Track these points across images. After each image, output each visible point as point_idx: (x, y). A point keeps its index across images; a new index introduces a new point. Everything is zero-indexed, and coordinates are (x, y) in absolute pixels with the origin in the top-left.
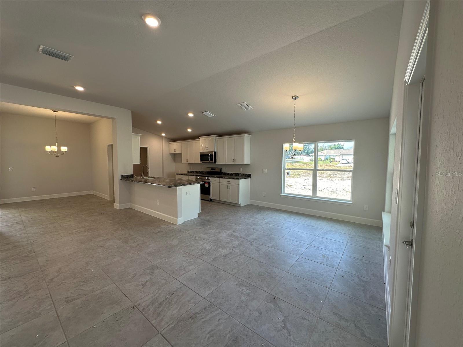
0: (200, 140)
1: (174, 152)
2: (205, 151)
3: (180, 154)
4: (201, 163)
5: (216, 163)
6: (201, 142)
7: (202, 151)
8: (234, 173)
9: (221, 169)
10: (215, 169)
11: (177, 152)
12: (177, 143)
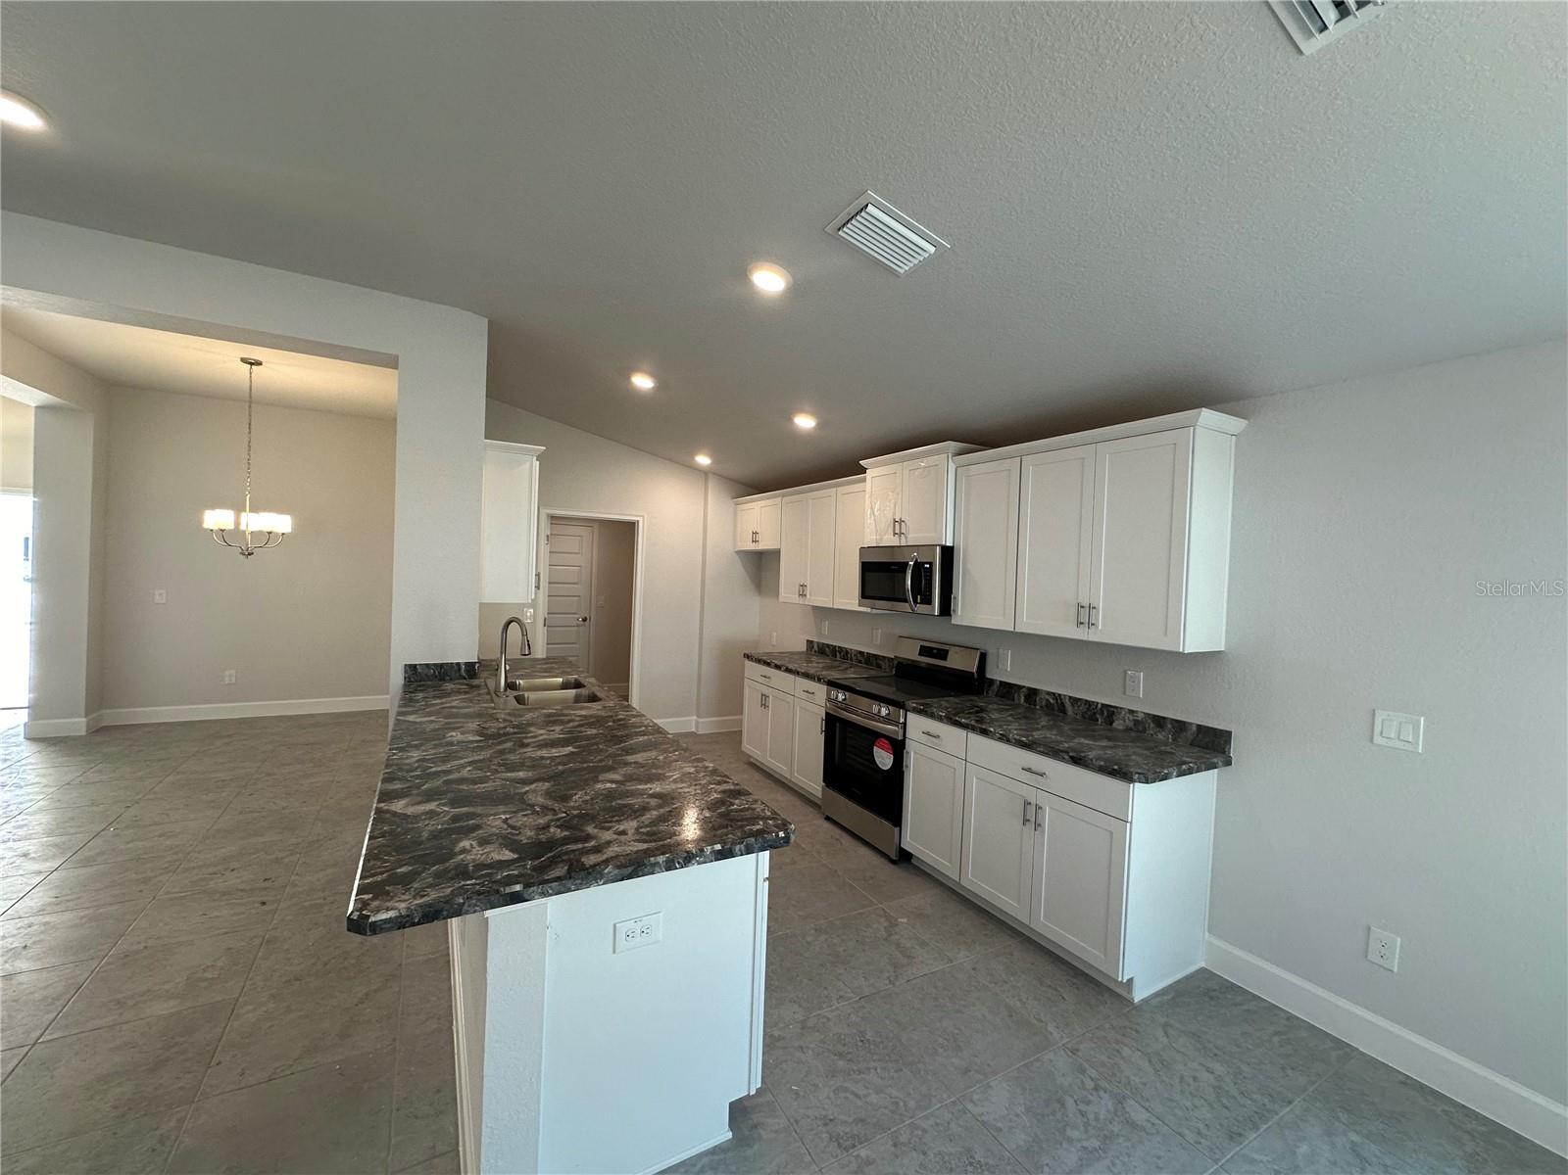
0: (864, 480)
1: (752, 547)
2: (890, 540)
3: (774, 555)
4: (869, 610)
5: (953, 622)
6: (868, 490)
7: (870, 540)
8: (1075, 701)
9: (983, 657)
10: (943, 654)
11: (764, 545)
12: (763, 503)
